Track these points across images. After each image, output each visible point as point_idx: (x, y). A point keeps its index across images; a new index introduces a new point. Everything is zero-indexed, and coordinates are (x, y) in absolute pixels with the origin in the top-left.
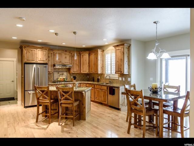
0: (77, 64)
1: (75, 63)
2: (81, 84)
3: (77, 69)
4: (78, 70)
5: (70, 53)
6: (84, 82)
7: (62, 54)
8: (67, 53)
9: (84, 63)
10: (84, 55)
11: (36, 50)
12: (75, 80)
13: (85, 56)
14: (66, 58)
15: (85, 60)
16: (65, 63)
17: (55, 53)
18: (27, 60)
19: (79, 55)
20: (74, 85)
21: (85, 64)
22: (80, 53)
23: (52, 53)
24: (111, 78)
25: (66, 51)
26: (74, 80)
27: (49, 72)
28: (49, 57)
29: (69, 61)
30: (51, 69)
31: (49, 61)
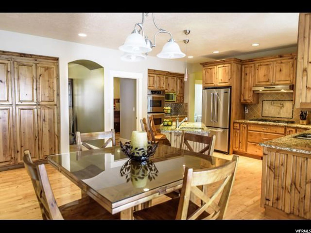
5: (292, 58)
7: (272, 65)
8: (283, 61)
11: (215, 67)
14: (280, 70)
17: (257, 64)
18: (206, 84)
20: (286, 130)
23: (252, 67)
25: (281, 56)
26: (301, 121)
27: (244, 100)
28: (246, 74)
29: (290, 77)
30: (248, 95)
31: (246, 81)
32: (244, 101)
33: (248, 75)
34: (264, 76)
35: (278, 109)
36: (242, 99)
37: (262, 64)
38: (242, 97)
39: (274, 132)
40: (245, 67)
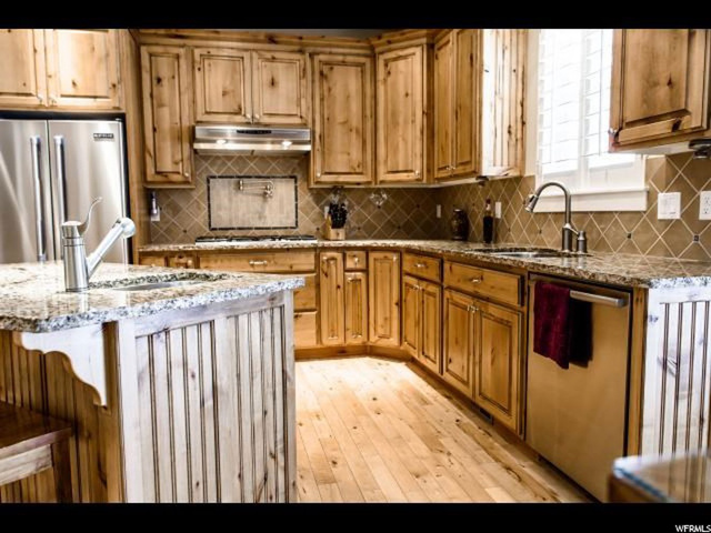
0: (355, 121)
1: (340, 118)
2: (373, 256)
3: (356, 155)
4: (362, 164)
5: (301, 52)
6: (390, 243)
7: (247, 61)
8: (277, 55)
9: (394, 114)
10: (396, 59)
12: (342, 232)
13: (401, 63)
14: (273, 83)
15: (402, 93)
16: (266, 120)
17: (197, 52)
19: (368, 66)
20: (317, 258)
21: (401, 120)
22: (372, 48)
23: (178, 57)
24: (575, 206)
25: (271, 40)
26: (332, 232)
27: (158, 173)
28: (159, 80)
29: (299, 105)
30: (173, 156)
31: (161, 105)
32: (159, 178)
33: (165, 82)
34: (225, 94)
35: (257, 203)
36: (150, 171)
37: (213, 52)
38: (149, 161)
39: (287, 269)
40: (151, 55)
